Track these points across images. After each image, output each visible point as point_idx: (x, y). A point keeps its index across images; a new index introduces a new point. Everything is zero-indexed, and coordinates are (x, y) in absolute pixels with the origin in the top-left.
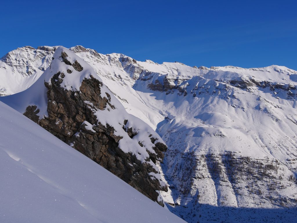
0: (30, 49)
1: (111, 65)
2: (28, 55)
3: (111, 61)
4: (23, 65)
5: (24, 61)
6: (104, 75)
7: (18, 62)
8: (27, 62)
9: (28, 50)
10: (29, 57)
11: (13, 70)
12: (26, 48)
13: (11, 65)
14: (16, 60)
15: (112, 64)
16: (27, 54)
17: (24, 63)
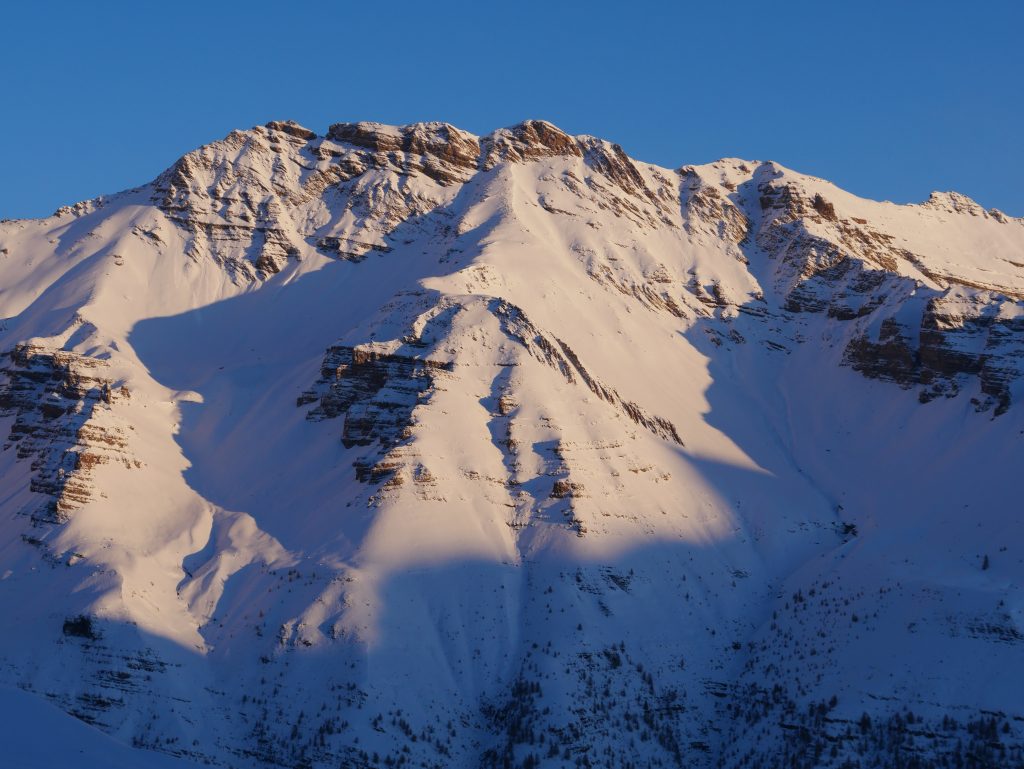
0: (290, 137)
1: (687, 227)
2: (278, 168)
3: (693, 206)
4: (243, 223)
5: (249, 203)
6: (628, 285)
7: (220, 205)
8: (264, 206)
9: (283, 145)
10: (277, 178)
11: (190, 248)
12: (275, 133)
13: (186, 222)
14: (213, 193)
15: (696, 221)
16: (271, 163)
17: (249, 213)
